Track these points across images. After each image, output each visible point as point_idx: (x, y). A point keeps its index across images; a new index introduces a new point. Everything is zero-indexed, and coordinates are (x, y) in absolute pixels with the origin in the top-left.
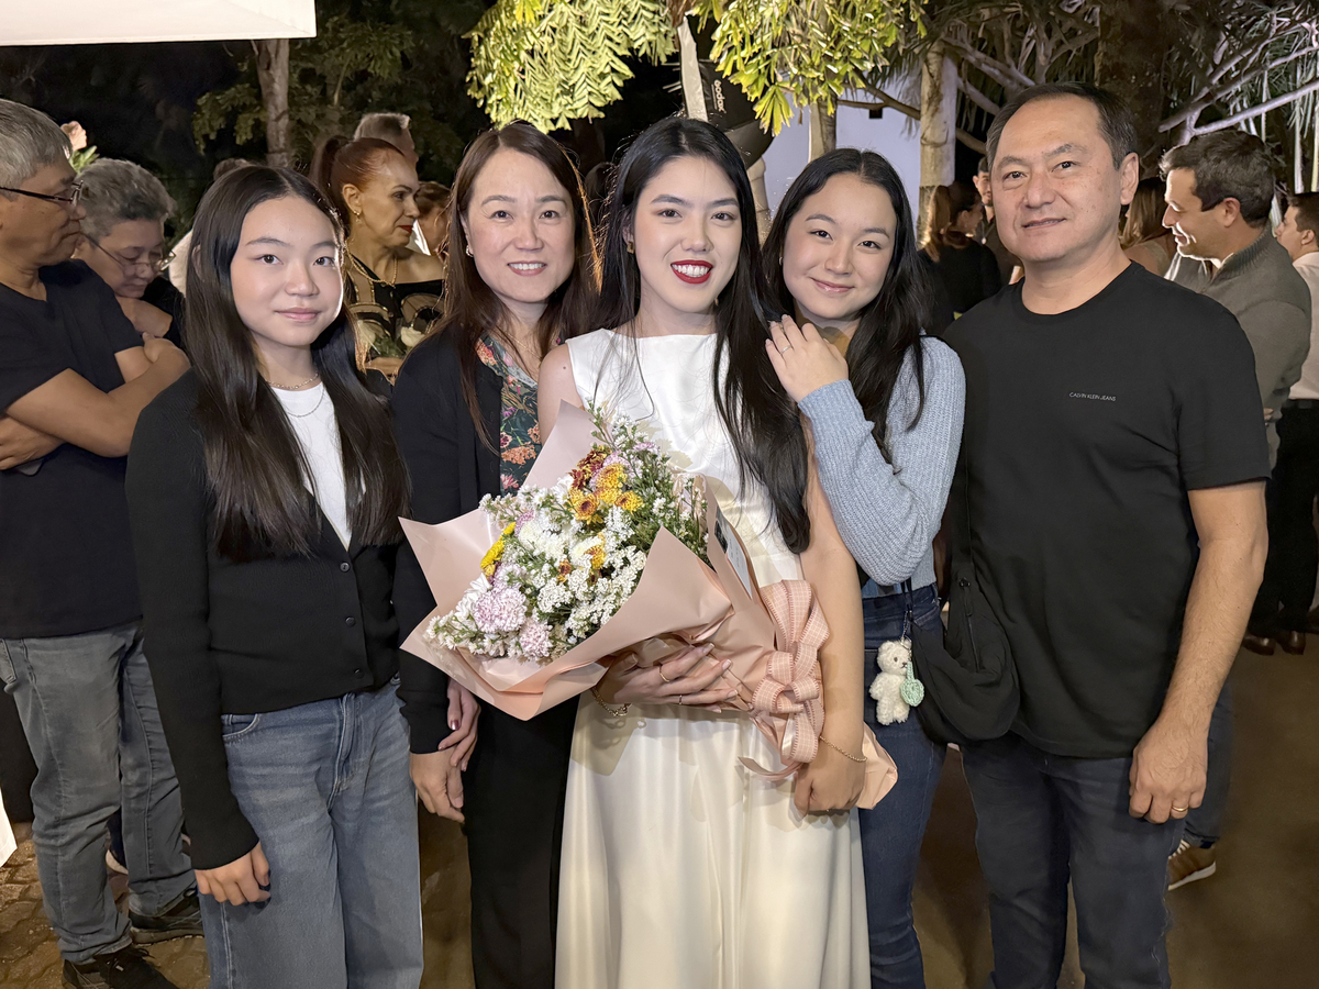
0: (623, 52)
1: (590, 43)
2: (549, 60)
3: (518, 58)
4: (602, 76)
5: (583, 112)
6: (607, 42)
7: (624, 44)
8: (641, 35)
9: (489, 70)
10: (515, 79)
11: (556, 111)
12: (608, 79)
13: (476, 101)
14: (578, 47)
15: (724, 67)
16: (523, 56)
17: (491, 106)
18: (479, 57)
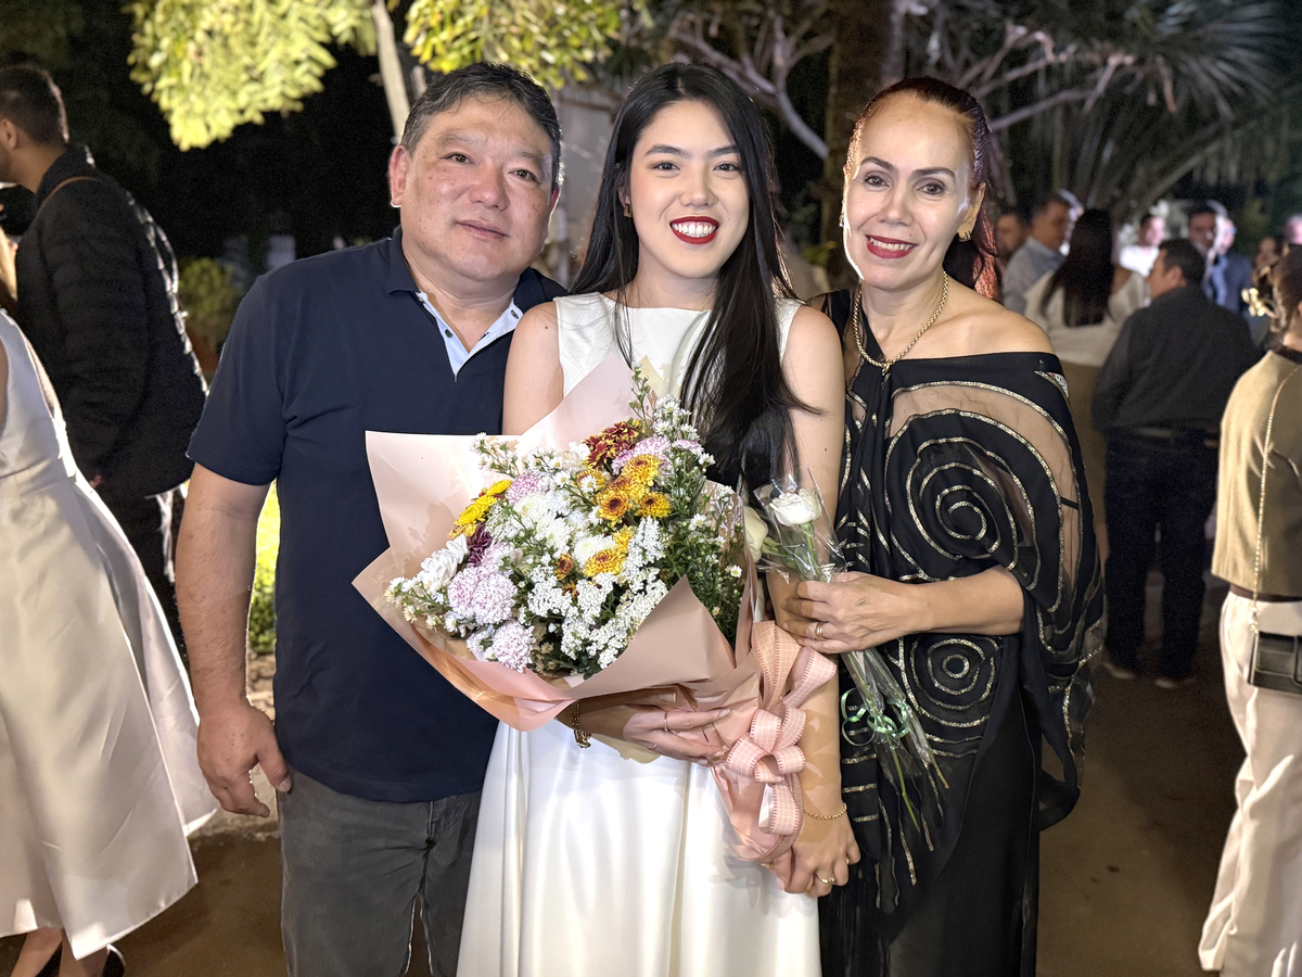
0: (322, 36)
1: (282, 25)
2: (233, 41)
3: (192, 38)
4: (297, 63)
5: (275, 102)
6: (302, 25)
7: (323, 29)
8: (342, 21)
9: (155, 49)
10: (191, 62)
11: (242, 100)
12: (304, 67)
13: (140, 86)
14: (266, 30)
15: (422, 50)
16: (200, 36)
17: (160, 91)
18: (143, 34)
